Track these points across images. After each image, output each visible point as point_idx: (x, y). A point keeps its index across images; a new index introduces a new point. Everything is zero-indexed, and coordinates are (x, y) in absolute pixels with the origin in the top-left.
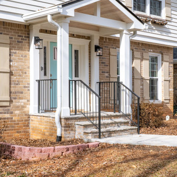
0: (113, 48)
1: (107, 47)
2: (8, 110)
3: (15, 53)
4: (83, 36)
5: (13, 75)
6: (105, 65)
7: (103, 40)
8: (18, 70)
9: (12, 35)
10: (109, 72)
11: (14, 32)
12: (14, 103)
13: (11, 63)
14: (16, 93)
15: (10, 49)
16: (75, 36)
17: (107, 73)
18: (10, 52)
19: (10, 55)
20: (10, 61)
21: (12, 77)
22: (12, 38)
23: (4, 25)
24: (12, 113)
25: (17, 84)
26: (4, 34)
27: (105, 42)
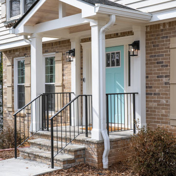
1: (167, 37)
3: (67, 67)
4: (129, 32)
7: (159, 28)
9: (65, 51)
10: (169, 76)
13: (64, 78)
15: (63, 65)
16: (119, 34)
17: (166, 77)
18: (63, 67)
19: (63, 70)
20: (63, 75)
21: (64, 90)
22: (64, 54)
23: (59, 45)
26: (60, 52)
27: (162, 30)
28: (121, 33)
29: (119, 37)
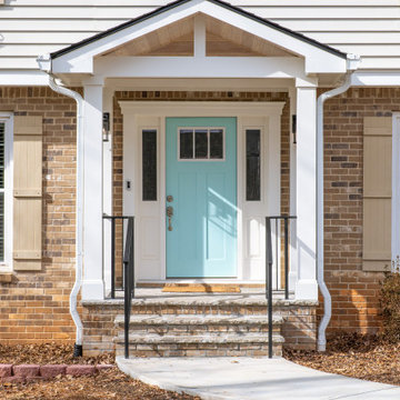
0: (379, 114)
1: (355, 114)
2: (41, 279)
3: (59, 153)
5: (51, 202)
6: (344, 166)
8: (66, 190)
9: (52, 114)
10: (361, 184)
11: (56, 108)
12: (53, 265)
13: (48, 177)
14: (59, 241)
15: (45, 147)
16: (237, 96)
17: (352, 185)
18: (43, 153)
19: (44, 159)
20: (45, 171)
21: (50, 207)
22: (51, 121)
23: (30, 95)
24: (49, 286)
25: (63, 223)
26: (32, 114)
28: (242, 94)
29: (237, 100)
